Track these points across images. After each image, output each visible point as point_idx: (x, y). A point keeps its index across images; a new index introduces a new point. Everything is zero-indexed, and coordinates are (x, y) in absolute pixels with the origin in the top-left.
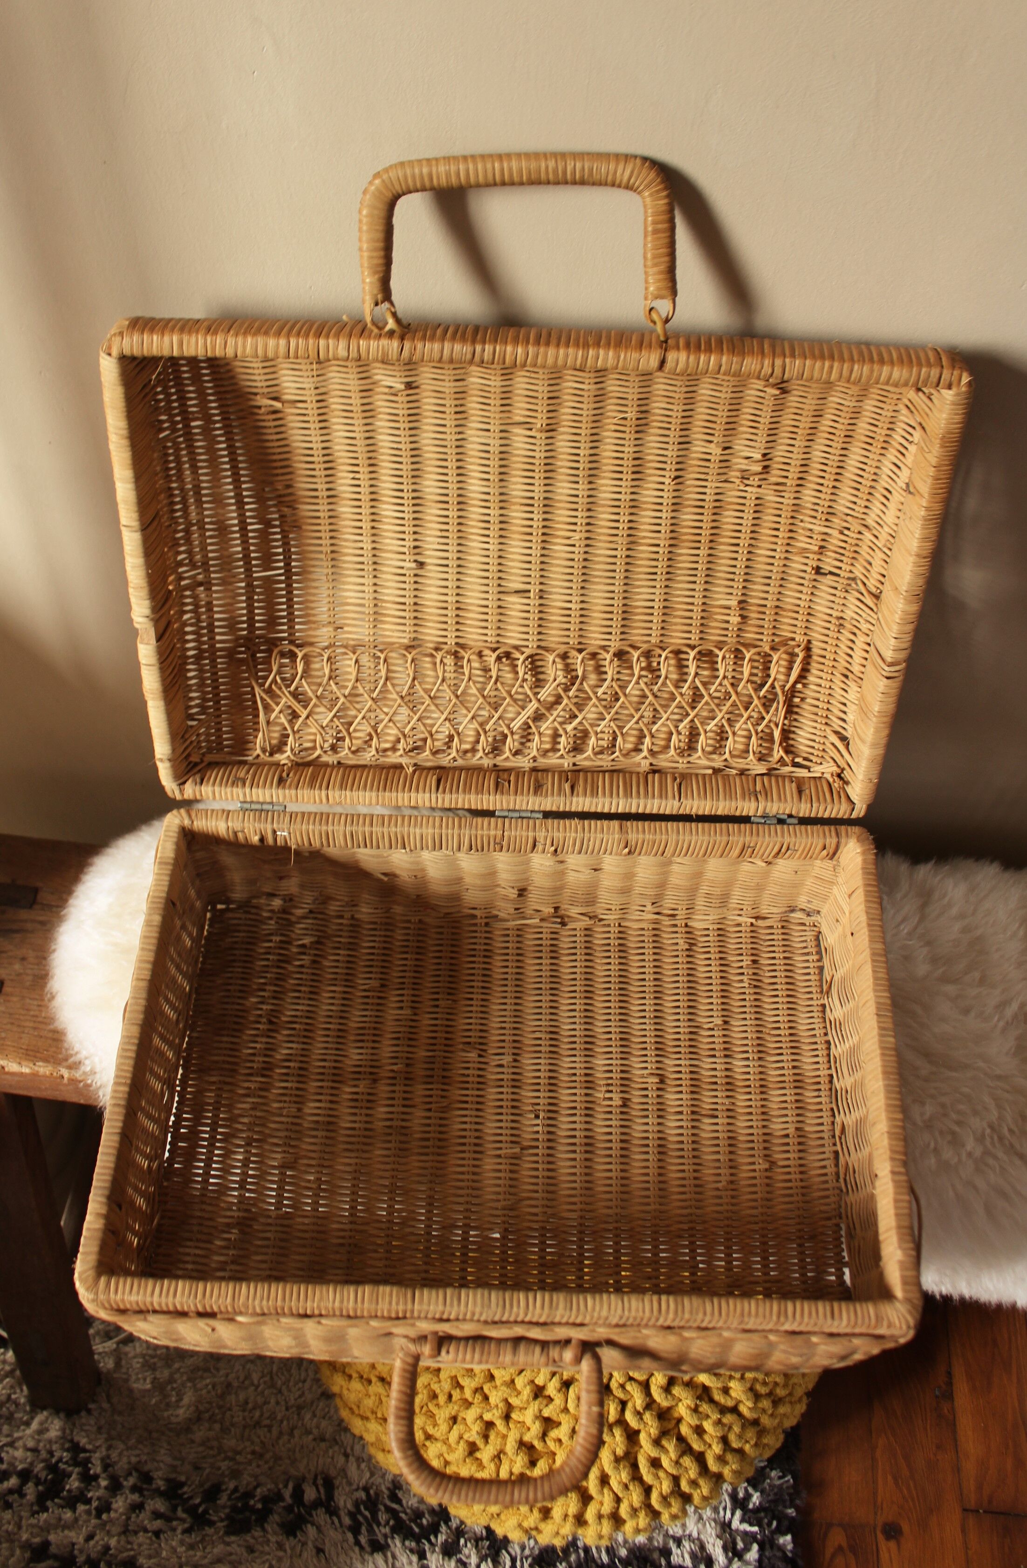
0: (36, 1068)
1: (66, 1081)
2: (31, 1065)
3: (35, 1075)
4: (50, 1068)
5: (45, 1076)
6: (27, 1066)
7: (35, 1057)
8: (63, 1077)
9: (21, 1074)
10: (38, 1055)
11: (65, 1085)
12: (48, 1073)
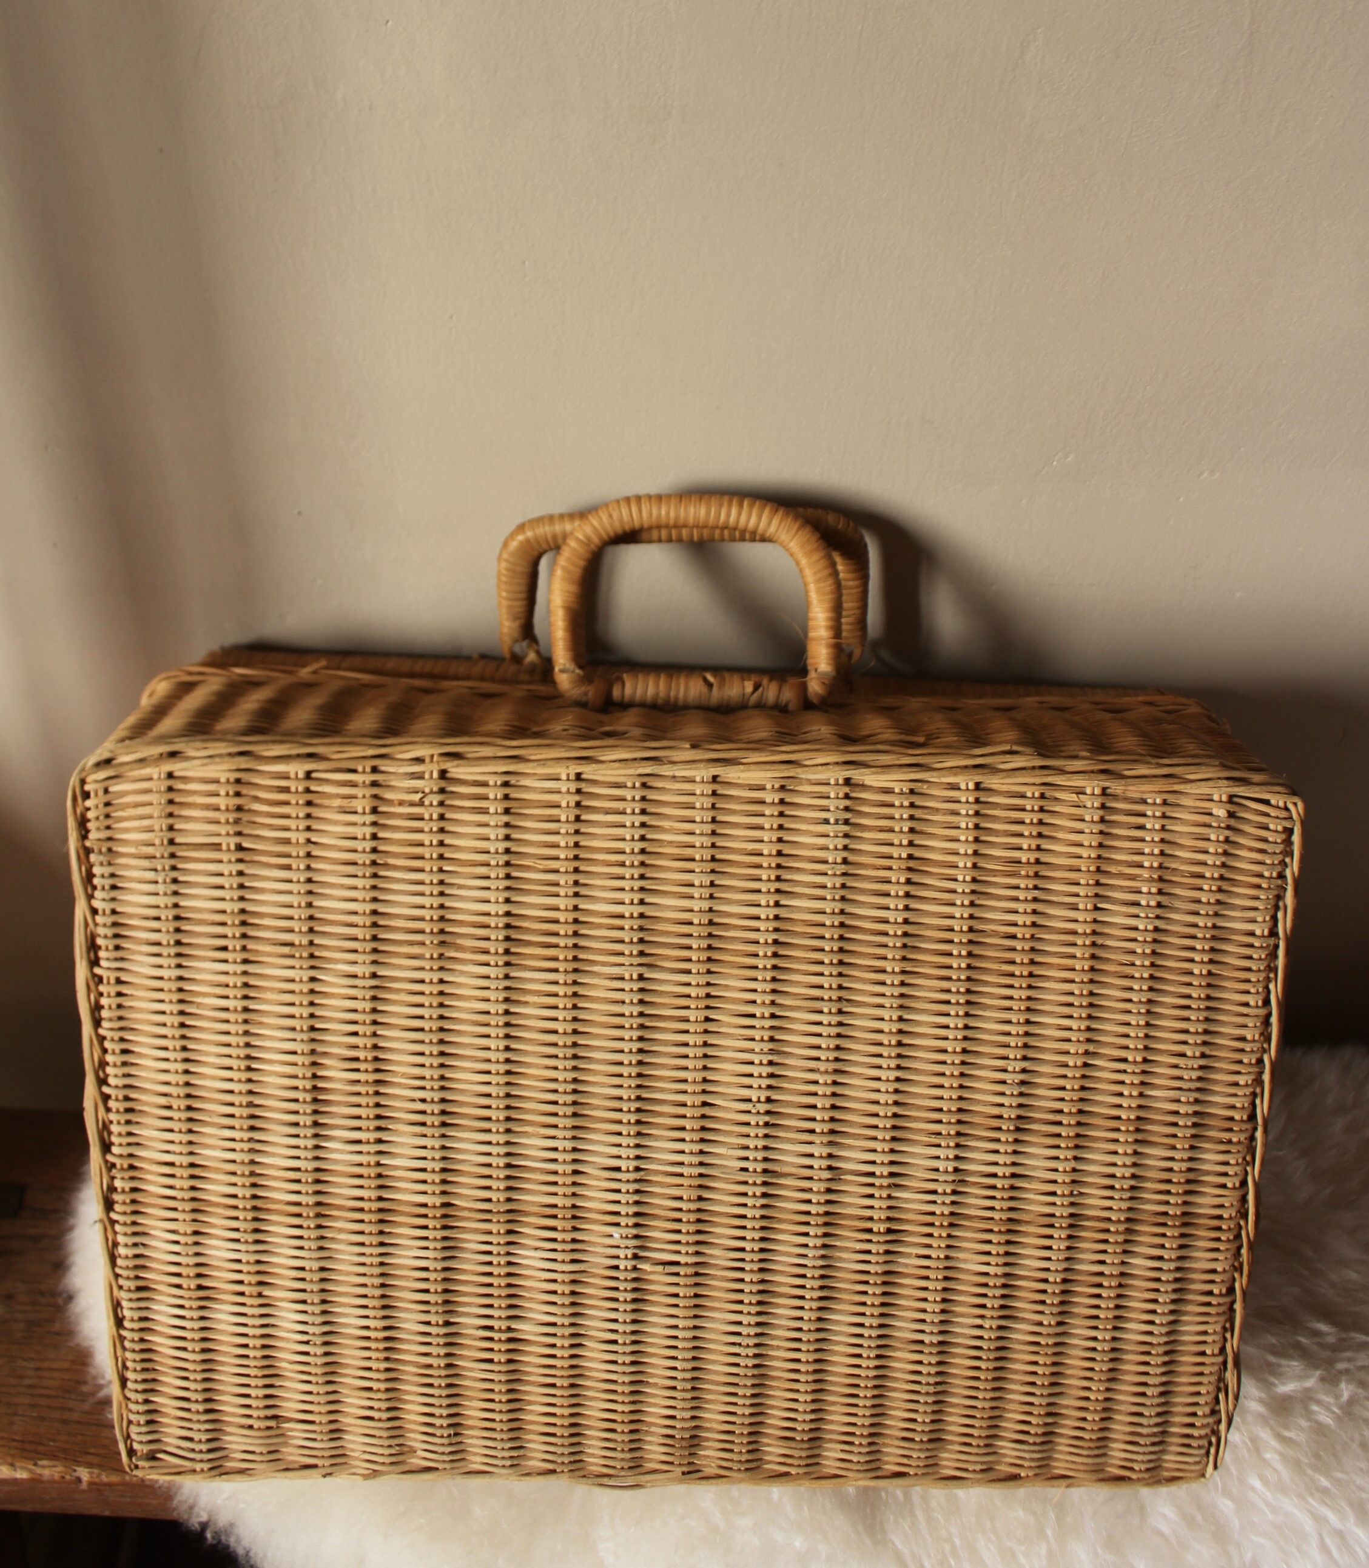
0: (39, 1471)
1: (84, 1486)
2: (31, 1467)
3: (36, 1481)
4: (61, 1469)
5: (52, 1481)
6: (23, 1468)
7: (36, 1452)
8: (79, 1480)
9: (15, 1481)
10: (41, 1448)
11: (83, 1491)
12: (57, 1476)
